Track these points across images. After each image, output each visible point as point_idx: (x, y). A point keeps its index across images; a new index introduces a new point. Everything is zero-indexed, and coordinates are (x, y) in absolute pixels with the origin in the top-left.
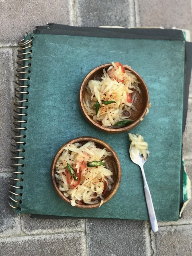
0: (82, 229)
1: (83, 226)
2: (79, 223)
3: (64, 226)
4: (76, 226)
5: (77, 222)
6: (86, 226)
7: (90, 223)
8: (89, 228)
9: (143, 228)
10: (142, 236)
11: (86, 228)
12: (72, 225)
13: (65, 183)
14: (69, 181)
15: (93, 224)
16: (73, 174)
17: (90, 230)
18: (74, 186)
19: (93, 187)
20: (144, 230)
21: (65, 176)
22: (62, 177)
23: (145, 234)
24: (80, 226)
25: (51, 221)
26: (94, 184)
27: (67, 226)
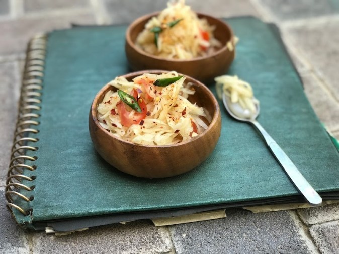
0: (166, 248)
1: (168, 242)
2: (158, 237)
3: (126, 246)
4: (153, 243)
6: (174, 242)
7: (181, 234)
8: (181, 245)
9: (292, 227)
10: (295, 239)
11: (175, 245)
12: (143, 242)
13: (119, 125)
14: (125, 115)
15: (187, 236)
16: (131, 102)
17: (185, 246)
18: (136, 122)
19: (171, 124)
20: (295, 231)
21: (117, 114)
22: (112, 119)
23: (300, 236)
24: (160, 242)
25: (98, 242)
26: (173, 120)
27: (134, 245)
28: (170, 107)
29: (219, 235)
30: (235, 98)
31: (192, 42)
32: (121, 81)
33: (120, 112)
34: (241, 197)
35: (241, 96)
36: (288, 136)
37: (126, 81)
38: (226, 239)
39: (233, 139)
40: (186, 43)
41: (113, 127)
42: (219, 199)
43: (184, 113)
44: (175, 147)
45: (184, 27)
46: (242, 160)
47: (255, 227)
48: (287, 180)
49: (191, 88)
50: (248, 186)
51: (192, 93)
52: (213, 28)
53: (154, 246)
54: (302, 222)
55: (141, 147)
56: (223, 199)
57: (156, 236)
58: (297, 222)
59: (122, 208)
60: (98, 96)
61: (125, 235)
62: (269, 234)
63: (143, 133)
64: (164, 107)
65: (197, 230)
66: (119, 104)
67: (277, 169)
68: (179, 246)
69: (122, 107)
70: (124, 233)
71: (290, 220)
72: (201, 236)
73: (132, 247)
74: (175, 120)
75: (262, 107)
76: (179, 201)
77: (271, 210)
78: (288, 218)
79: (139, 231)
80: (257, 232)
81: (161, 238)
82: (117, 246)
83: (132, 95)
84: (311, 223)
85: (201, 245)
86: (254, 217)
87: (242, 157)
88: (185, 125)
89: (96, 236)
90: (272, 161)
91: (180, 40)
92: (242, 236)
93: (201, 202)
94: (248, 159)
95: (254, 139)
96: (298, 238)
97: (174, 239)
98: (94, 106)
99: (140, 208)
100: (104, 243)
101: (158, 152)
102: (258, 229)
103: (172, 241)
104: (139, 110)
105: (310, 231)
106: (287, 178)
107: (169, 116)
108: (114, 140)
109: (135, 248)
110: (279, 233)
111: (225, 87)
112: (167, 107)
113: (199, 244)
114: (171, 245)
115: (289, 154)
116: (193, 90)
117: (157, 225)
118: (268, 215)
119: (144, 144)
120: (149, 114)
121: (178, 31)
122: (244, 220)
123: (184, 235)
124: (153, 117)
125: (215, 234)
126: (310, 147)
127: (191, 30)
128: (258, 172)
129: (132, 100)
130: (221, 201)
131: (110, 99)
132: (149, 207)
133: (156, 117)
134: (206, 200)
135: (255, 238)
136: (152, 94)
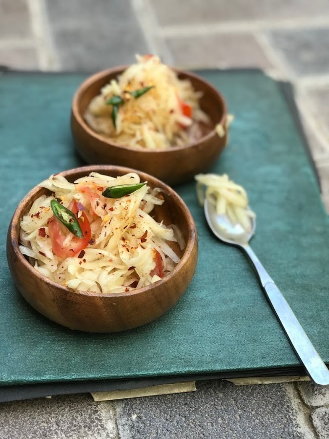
0: (108, 436)
1: (110, 426)
2: (96, 418)
3: (51, 430)
4: (89, 428)
5: (90, 416)
6: (120, 427)
7: (130, 415)
8: (129, 431)
9: (288, 411)
10: (290, 430)
11: (120, 432)
12: (75, 426)
13: (49, 254)
14: (58, 241)
15: (139, 417)
16: (68, 221)
17: (133, 434)
18: (73, 253)
19: (125, 256)
20: (291, 417)
21: (48, 237)
22: (39, 243)
23: (297, 425)
24: (99, 427)
25: (11, 422)
26: (128, 251)
27: (62, 430)
28: (125, 230)
29: (184, 419)
30: (222, 207)
31: (167, 118)
32: (58, 182)
33: (52, 235)
34: (218, 367)
35: (231, 205)
36: (293, 271)
37: (66, 181)
38: (193, 426)
39: (214, 272)
40: (158, 120)
41: (40, 255)
42: (187, 369)
43: (143, 240)
44: (126, 297)
45: (157, 97)
46: (224, 308)
47: (236, 408)
48: (285, 343)
49: (158, 195)
50: (230, 350)
51: (159, 202)
52: (199, 95)
53: (90, 433)
54: (302, 400)
55: (77, 295)
56: (192, 369)
57: (94, 416)
58: (295, 403)
59: (47, 377)
60: (22, 205)
61: (50, 413)
62: (254, 421)
63: (82, 270)
64: (115, 231)
65: (154, 409)
66: (51, 222)
67: (273, 323)
68: (125, 433)
69: (55, 227)
70: (48, 410)
71: (286, 399)
72: (157, 419)
73: (59, 432)
74: (130, 249)
75: (260, 222)
76: (129, 369)
77: (260, 383)
78: (283, 396)
79: (70, 407)
80: (238, 417)
81: (100, 420)
82: (37, 431)
83: (70, 209)
84: (314, 405)
85: (157, 433)
86: (236, 393)
87: (225, 302)
88: (144, 260)
89: (9, 412)
90: (267, 310)
91: (149, 116)
92: (216, 422)
93: (161, 371)
94: (233, 305)
95: (244, 273)
96: (295, 429)
97: (119, 422)
98: (15, 221)
99: (73, 377)
100: (20, 424)
101: (101, 303)
102: (240, 412)
103: (116, 423)
104: (79, 234)
105: (313, 417)
106: (285, 340)
107: (122, 243)
108: (39, 280)
109: (63, 435)
110: (269, 419)
111: (209, 191)
112: (119, 230)
113: (154, 431)
114: (115, 432)
115: (291, 301)
116: (161, 199)
117: (96, 399)
118: (256, 389)
119: (82, 290)
120: (92, 242)
121: (148, 103)
122: (221, 395)
123: (134, 417)
124: (98, 247)
125: (178, 416)
126: (321, 290)
127: (166, 101)
128: (244, 327)
129: (71, 217)
130: (189, 371)
131: (40, 210)
132: (86, 377)
133: (103, 245)
134: (168, 369)
135: (234, 427)
136: (99, 211)
